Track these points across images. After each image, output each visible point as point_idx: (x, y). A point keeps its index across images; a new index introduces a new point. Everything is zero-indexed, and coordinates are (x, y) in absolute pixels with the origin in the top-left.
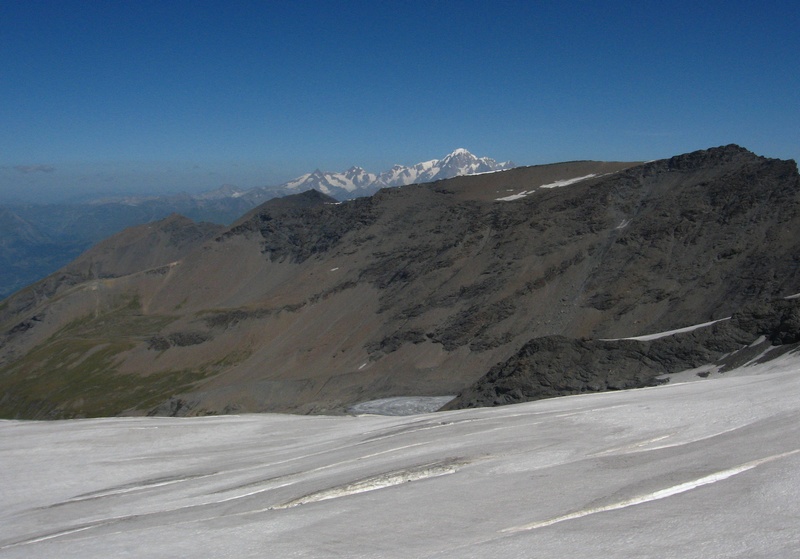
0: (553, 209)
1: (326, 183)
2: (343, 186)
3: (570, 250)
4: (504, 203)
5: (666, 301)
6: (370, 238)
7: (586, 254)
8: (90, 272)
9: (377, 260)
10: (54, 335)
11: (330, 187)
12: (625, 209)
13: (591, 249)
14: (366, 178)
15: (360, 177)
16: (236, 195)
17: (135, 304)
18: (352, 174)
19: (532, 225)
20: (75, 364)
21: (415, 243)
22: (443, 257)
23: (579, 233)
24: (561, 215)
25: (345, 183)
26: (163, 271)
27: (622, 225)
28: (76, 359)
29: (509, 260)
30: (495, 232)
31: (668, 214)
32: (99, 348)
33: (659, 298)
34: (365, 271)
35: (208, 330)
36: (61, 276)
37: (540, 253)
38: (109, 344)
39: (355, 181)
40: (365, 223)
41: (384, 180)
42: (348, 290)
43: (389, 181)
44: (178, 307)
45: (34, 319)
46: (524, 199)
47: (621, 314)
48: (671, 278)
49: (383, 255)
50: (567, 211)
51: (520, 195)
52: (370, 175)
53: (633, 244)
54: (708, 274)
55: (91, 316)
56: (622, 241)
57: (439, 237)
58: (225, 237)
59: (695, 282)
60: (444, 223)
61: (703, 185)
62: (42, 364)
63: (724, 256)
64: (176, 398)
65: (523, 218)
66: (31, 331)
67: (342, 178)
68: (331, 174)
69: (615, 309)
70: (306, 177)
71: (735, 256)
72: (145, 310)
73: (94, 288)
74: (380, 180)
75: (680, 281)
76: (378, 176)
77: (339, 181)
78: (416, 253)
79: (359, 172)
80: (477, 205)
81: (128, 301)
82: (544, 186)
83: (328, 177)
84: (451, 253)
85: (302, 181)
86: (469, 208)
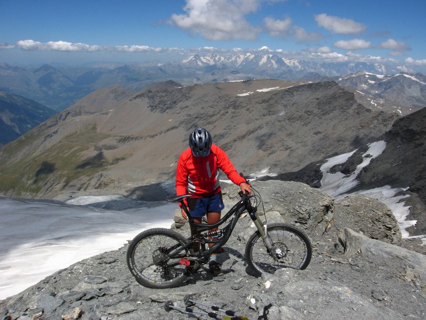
0: (257, 103)
1: (201, 61)
2: (209, 62)
3: (258, 123)
4: (240, 97)
5: (288, 151)
6: (187, 107)
7: (264, 126)
8: (80, 111)
9: (187, 118)
10: (61, 140)
11: (203, 62)
12: (285, 106)
13: (267, 123)
14: (220, 59)
15: (217, 58)
16: (159, 65)
17: (94, 128)
18: (213, 56)
19: (248, 110)
20: (66, 155)
21: (202, 111)
22: (211, 120)
23: (264, 116)
24: (259, 106)
25: (209, 61)
26: (107, 114)
27: (282, 114)
28: (67, 153)
29: (235, 124)
30: (233, 110)
31: (300, 111)
32: (76, 148)
33: (287, 149)
34: (182, 122)
35: (116, 144)
36: (68, 112)
37: (247, 123)
38: (80, 147)
39: (214, 60)
40: (187, 99)
41: (228, 60)
42: (174, 130)
43: (230, 61)
44: (111, 130)
45: (53, 133)
46: (248, 96)
47: (270, 154)
48: (293, 140)
49: (189, 115)
50: (262, 105)
51: (247, 94)
52: (221, 57)
53: (283, 123)
54: (307, 141)
55: (76, 133)
56: (279, 121)
57: (212, 110)
58: (133, 99)
59: (301, 144)
60: (215, 103)
61: (317, 99)
62: (54, 154)
63: (315, 134)
64: (100, 173)
65: (245, 105)
66: (52, 138)
67: (208, 58)
68: (203, 56)
69: (269, 152)
70: (191, 57)
71: (319, 134)
72: (98, 130)
73: (78, 120)
74: (226, 60)
75: (296, 143)
76: (225, 58)
77: (207, 59)
78: (202, 116)
79: (216, 56)
80: (230, 97)
81: (91, 127)
82: (258, 90)
83: (202, 58)
84: (214, 118)
85: (190, 59)
86: (226, 97)
